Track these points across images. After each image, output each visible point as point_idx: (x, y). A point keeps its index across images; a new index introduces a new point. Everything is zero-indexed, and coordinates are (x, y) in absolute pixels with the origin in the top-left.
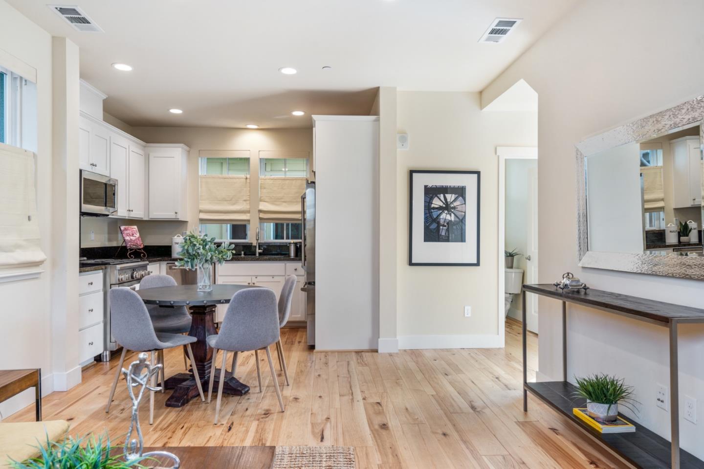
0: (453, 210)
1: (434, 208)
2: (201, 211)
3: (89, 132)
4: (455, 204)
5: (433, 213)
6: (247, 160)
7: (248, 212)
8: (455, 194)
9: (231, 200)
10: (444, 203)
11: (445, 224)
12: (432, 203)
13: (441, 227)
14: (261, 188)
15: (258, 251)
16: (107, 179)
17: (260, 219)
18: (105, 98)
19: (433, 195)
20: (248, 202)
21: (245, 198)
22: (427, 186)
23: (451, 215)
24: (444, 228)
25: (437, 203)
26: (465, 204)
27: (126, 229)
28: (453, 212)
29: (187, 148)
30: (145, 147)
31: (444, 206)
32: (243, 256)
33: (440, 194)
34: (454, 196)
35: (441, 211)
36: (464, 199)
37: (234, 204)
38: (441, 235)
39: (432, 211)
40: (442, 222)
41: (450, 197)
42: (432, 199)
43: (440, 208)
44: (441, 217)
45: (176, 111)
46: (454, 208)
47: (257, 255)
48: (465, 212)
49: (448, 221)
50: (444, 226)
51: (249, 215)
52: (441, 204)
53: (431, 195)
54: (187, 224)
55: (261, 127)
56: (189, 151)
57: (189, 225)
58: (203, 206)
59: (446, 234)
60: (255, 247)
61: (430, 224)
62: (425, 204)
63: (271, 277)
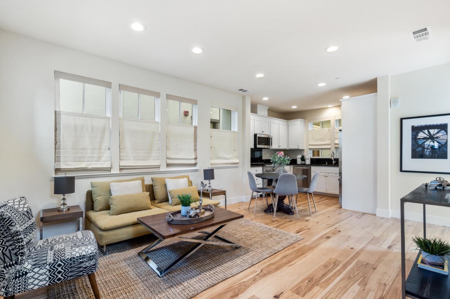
0: (436, 139)
1: (419, 139)
2: (309, 145)
3: (261, 121)
4: (438, 135)
5: (418, 142)
6: (329, 121)
7: (330, 144)
8: (437, 129)
9: (322, 140)
10: (428, 135)
11: (429, 148)
12: (418, 136)
13: (426, 150)
14: (336, 133)
15: (334, 162)
16: (268, 136)
17: (335, 147)
18: (268, 108)
19: (419, 131)
20: (330, 140)
21: (328, 139)
22: (414, 126)
23: (434, 142)
24: (428, 150)
25: (421, 135)
26: (447, 134)
27: (279, 153)
28: (436, 140)
29: (304, 120)
30: (287, 122)
31: (428, 137)
32: (327, 164)
33: (424, 130)
34: (436, 131)
35: (425, 140)
36: (446, 132)
37: (324, 141)
38: (425, 154)
39: (418, 140)
40: (426, 146)
41: (432, 131)
42: (418, 133)
43: (425, 138)
44: (426, 144)
45: (294, 107)
46: (437, 138)
47: (333, 164)
48: (447, 140)
49: (431, 146)
50: (428, 149)
51: (330, 146)
52: (426, 136)
53: (417, 131)
54: (304, 151)
55: (334, 106)
56: (305, 121)
57: (305, 151)
58: (310, 143)
59: (429, 154)
60: (333, 160)
61: (417, 148)
62: (412, 136)
63: (335, 174)
